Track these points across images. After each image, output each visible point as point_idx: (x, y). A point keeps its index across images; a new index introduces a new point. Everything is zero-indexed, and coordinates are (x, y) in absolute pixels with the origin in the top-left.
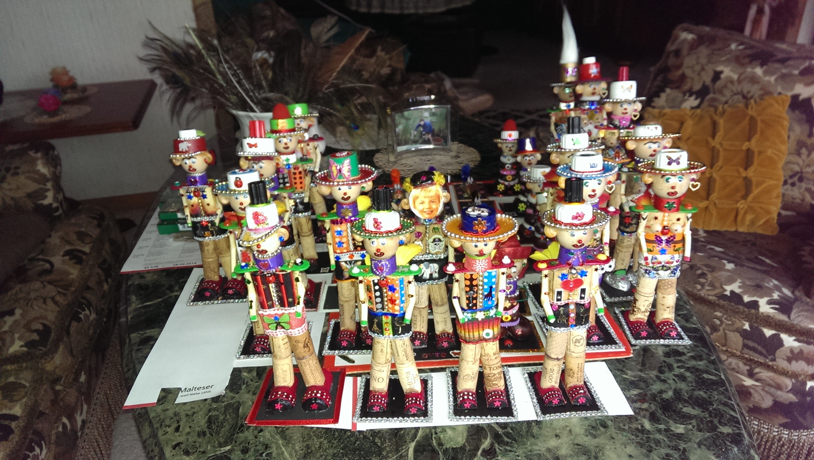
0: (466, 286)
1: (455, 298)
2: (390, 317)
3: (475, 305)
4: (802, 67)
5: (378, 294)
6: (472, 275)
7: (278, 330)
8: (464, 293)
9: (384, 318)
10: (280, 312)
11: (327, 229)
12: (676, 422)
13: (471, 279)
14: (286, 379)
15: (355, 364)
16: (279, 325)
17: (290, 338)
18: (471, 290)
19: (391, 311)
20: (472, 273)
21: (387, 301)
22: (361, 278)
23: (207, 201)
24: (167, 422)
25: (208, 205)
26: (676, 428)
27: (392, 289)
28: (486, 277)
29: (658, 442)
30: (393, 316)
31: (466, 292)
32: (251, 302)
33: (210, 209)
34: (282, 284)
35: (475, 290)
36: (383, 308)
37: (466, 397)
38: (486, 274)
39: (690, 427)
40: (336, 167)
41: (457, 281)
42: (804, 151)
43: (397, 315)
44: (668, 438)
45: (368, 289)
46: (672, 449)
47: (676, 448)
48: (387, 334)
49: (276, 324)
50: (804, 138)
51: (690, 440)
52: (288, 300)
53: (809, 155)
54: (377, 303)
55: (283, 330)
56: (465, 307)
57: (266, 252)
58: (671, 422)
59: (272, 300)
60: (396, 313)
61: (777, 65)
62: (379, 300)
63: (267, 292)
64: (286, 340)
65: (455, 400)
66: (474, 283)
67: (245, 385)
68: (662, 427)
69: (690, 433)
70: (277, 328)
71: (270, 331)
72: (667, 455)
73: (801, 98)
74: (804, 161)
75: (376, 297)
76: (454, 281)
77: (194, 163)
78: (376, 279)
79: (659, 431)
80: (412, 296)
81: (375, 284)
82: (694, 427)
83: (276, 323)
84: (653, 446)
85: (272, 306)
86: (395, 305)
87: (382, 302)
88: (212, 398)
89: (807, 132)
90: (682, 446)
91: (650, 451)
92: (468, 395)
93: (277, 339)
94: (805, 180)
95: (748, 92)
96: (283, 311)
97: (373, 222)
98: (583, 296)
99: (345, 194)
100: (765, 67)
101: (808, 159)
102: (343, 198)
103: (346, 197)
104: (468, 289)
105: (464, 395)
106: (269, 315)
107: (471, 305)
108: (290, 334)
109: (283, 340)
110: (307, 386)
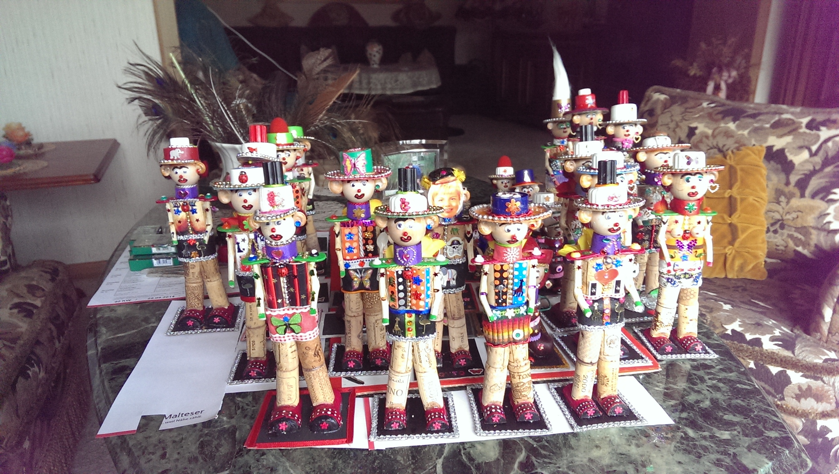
0: (496, 279)
1: (482, 294)
2: (414, 315)
3: (505, 301)
4: (772, 121)
5: (401, 287)
6: (502, 266)
7: (287, 334)
8: (493, 287)
9: (407, 319)
10: (291, 312)
11: (337, 233)
12: (719, 428)
13: (502, 271)
14: (291, 397)
15: (364, 385)
16: (288, 328)
17: (298, 344)
18: (501, 283)
19: (415, 308)
20: (502, 264)
21: (410, 297)
22: (382, 271)
23: (196, 216)
24: (151, 449)
25: (197, 220)
26: (722, 434)
27: (417, 281)
28: (517, 269)
29: (705, 449)
30: (418, 313)
31: (496, 286)
32: (259, 299)
33: (198, 226)
34: (295, 277)
35: (506, 283)
36: (405, 305)
37: (494, 410)
38: (517, 266)
39: (735, 432)
40: (351, 161)
41: (486, 274)
42: (782, 199)
43: (421, 312)
44: (715, 444)
45: (390, 283)
46: (722, 454)
47: (725, 453)
48: (409, 337)
49: (285, 327)
50: (782, 186)
51: (738, 445)
52: (300, 297)
53: (788, 203)
54: (399, 299)
55: (293, 334)
56: (494, 303)
57: (281, 237)
58: (715, 429)
59: (282, 298)
60: (421, 309)
61: (749, 120)
62: (402, 295)
63: (278, 286)
64: (294, 348)
65: (481, 415)
66: (505, 275)
67: (240, 410)
68: (706, 434)
69: (737, 438)
70: (285, 332)
71: (277, 335)
72: (718, 460)
73: (775, 149)
74: (783, 209)
75: (399, 291)
76: (483, 274)
77: (185, 172)
78: (400, 269)
79: (704, 438)
80: (438, 291)
81: (399, 276)
82: (739, 432)
83: (285, 325)
84: (702, 452)
85: (282, 305)
86: (420, 299)
87: (405, 298)
88: (203, 423)
89: (784, 180)
90: (731, 451)
91: (700, 457)
92: (496, 408)
93: (284, 346)
94: (786, 227)
95: (724, 146)
96: (295, 311)
97: (400, 203)
98: (618, 288)
99: (359, 191)
100: (737, 122)
101: (788, 207)
102: (356, 196)
103: (359, 194)
104: (498, 282)
105: (491, 408)
106: (279, 316)
107: (500, 301)
108: (300, 338)
109: (291, 347)
110: (314, 405)
